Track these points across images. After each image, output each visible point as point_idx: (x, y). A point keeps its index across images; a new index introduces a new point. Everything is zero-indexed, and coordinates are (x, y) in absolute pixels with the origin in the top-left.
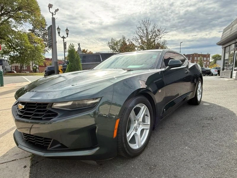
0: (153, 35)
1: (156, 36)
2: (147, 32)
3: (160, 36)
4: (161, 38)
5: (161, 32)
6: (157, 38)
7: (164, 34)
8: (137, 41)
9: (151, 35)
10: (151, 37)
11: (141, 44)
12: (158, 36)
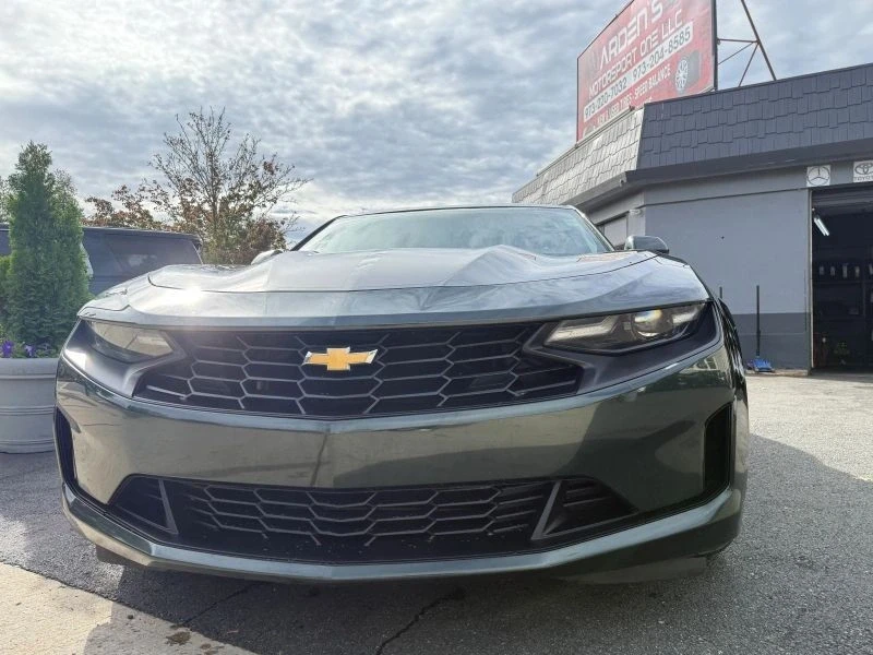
0: (242, 184)
1: (258, 189)
2: (213, 170)
3: (274, 192)
4: (274, 200)
5: (278, 174)
6: (260, 199)
7: (291, 186)
8: (159, 203)
9: (234, 182)
10: (232, 189)
11: (180, 219)
12: (264, 189)
